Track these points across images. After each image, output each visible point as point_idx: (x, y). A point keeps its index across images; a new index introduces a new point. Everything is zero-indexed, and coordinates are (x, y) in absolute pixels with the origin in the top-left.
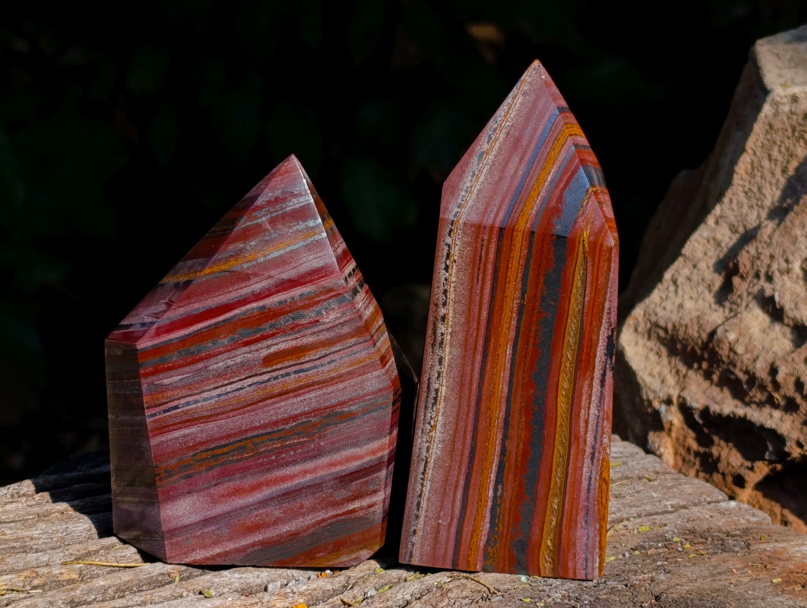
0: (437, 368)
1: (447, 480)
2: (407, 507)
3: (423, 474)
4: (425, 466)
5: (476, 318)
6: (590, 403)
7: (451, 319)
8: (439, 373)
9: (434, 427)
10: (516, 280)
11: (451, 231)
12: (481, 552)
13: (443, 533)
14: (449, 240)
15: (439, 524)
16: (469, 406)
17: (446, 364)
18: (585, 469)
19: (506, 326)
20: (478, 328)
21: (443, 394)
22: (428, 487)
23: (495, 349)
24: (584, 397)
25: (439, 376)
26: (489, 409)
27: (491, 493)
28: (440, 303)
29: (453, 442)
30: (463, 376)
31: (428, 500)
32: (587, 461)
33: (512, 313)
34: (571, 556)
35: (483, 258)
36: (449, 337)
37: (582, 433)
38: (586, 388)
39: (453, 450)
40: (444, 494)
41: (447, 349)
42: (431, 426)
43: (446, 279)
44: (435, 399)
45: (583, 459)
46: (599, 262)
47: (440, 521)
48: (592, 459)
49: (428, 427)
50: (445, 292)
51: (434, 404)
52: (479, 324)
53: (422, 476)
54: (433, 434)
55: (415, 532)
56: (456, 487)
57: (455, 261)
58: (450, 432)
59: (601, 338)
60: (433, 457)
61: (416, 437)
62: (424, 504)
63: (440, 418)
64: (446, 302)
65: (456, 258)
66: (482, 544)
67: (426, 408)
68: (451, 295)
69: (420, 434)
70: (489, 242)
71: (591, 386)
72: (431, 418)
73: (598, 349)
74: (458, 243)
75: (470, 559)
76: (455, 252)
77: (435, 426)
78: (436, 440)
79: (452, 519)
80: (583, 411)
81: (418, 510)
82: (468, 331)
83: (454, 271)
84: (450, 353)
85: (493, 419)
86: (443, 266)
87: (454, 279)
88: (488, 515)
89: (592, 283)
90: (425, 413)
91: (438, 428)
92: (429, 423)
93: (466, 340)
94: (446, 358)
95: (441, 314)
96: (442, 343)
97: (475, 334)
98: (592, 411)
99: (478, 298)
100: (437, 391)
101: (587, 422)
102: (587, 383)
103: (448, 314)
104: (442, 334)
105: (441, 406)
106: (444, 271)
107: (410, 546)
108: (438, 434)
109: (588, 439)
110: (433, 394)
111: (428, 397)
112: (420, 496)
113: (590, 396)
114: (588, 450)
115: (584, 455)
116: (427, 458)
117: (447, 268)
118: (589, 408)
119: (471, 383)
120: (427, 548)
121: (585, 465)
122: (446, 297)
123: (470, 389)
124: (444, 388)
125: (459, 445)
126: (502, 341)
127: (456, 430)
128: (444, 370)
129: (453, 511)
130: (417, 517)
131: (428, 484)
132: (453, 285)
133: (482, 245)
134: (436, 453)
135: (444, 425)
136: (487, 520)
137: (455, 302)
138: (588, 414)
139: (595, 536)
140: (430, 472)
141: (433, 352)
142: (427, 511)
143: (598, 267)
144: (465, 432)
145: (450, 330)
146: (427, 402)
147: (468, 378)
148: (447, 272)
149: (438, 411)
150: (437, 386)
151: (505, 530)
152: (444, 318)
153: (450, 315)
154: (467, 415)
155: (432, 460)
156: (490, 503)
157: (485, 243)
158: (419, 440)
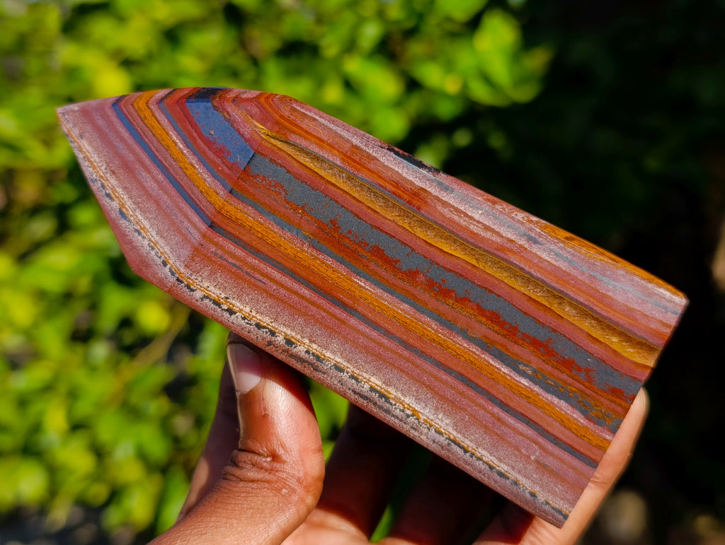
0: (345, 376)
1: (486, 427)
2: (499, 490)
3: (466, 451)
4: (459, 445)
5: (306, 304)
6: (466, 215)
7: (294, 334)
8: (352, 377)
9: (415, 413)
10: (280, 236)
11: (188, 286)
12: (591, 426)
13: (549, 461)
14: (198, 294)
15: (537, 462)
16: (408, 360)
17: (345, 364)
18: (545, 256)
19: (330, 273)
20: (319, 307)
21: (380, 383)
22: (484, 453)
23: (353, 297)
24: (456, 218)
25: (357, 379)
26: (420, 338)
27: (525, 382)
28: (268, 337)
29: (443, 398)
30: (367, 350)
31: (500, 460)
32: (535, 249)
33: (316, 258)
34: (644, 321)
35: (238, 263)
36: (315, 346)
37: (499, 240)
38: (445, 211)
39: (452, 403)
40: (501, 438)
41: (328, 354)
42: (413, 415)
43: (244, 318)
44: (382, 395)
45: (531, 252)
46: (302, 129)
47: (533, 458)
48: (536, 242)
49: (412, 419)
50: (259, 326)
51: (387, 399)
52: (313, 303)
53: (468, 454)
54: (422, 418)
55: (533, 495)
56: (499, 419)
57: (227, 298)
58: (429, 396)
59: (392, 166)
60: (451, 430)
61: (417, 440)
62: (503, 468)
63: (407, 400)
64: (270, 331)
65: (223, 296)
66: (582, 421)
67: (388, 411)
68: (266, 320)
69: (416, 434)
70: (222, 248)
71: (445, 204)
72: (403, 411)
73: (404, 175)
74: (206, 285)
75: (595, 443)
76: (215, 292)
77: (414, 410)
78: (431, 417)
79: (536, 443)
80: (472, 226)
81: (508, 478)
82: (317, 321)
83: (238, 304)
84: (334, 352)
85: (435, 337)
86: (226, 315)
87: (248, 309)
88: (549, 397)
89: (321, 147)
90: (393, 416)
91: (418, 408)
92: (408, 416)
93: (327, 327)
94: (339, 360)
95: (283, 342)
96: (318, 358)
97: (324, 314)
98: (477, 217)
99: (283, 291)
100: (372, 389)
101: (487, 228)
102: (439, 208)
103: (286, 334)
104: (307, 352)
105: (393, 392)
106: (233, 316)
107: (547, 508)
108: (426, 412)
109: (509, 236)
110: (375, 396)
111: (375, 404)
112: (491, 468)
113: (457, 210)
114: (522, 242)
115: (526, 249)
116: (449, 439)
117: (231, 312)
118: (471, 218)
119: (381, 345)
120: (559, 488)
121: (538, 253)
122: (264, 327)
123: (387, 349)
124: (373, 379)
125: (449, 393)
126: (345, 285)
127: (429, 388)
128: (351, 368)
129: (528, 438)
130: (516, 483)
131: (481, 452)
132: (254, 313)
133: (221, 257)
134: (447, 425)
135: (418, 399)
136: (556, 400)
137: (276, 320)
138: (478, 222)
139: (632, 280)
140: (467, 443)
141: (324, 373)
142: (513, 468)
143: (307, 132)
144: (436, 378)
145: (306, 341)
146: (381, 408)
147: (372, 345)
148: (235, 313)
149: (396, 399)
150: (367, 386)
151: (577, 384)
152: (289, 342)
153: (289, 332)
154: (417, 366)
155: (455, 433)
156: (536, 389)
157: (219, 252)
158: (423, 437)
